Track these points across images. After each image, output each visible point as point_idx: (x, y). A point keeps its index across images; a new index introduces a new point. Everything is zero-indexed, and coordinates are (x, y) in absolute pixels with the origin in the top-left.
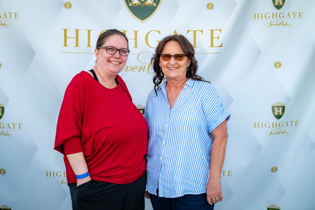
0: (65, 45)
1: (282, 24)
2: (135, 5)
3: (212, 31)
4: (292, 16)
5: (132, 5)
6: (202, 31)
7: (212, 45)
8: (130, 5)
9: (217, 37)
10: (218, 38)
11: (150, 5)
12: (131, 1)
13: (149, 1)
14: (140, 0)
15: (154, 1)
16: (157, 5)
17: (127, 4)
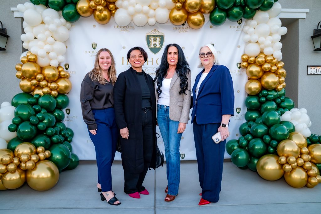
0: (123, 64)
2: (152, 47)
8: (150, 47)
11: (158, 48)
12: (150, 46)
13: (158, 46)
14: (154, 46)
15: (160, 46)
16: (161, 47)
17: (149, 47)
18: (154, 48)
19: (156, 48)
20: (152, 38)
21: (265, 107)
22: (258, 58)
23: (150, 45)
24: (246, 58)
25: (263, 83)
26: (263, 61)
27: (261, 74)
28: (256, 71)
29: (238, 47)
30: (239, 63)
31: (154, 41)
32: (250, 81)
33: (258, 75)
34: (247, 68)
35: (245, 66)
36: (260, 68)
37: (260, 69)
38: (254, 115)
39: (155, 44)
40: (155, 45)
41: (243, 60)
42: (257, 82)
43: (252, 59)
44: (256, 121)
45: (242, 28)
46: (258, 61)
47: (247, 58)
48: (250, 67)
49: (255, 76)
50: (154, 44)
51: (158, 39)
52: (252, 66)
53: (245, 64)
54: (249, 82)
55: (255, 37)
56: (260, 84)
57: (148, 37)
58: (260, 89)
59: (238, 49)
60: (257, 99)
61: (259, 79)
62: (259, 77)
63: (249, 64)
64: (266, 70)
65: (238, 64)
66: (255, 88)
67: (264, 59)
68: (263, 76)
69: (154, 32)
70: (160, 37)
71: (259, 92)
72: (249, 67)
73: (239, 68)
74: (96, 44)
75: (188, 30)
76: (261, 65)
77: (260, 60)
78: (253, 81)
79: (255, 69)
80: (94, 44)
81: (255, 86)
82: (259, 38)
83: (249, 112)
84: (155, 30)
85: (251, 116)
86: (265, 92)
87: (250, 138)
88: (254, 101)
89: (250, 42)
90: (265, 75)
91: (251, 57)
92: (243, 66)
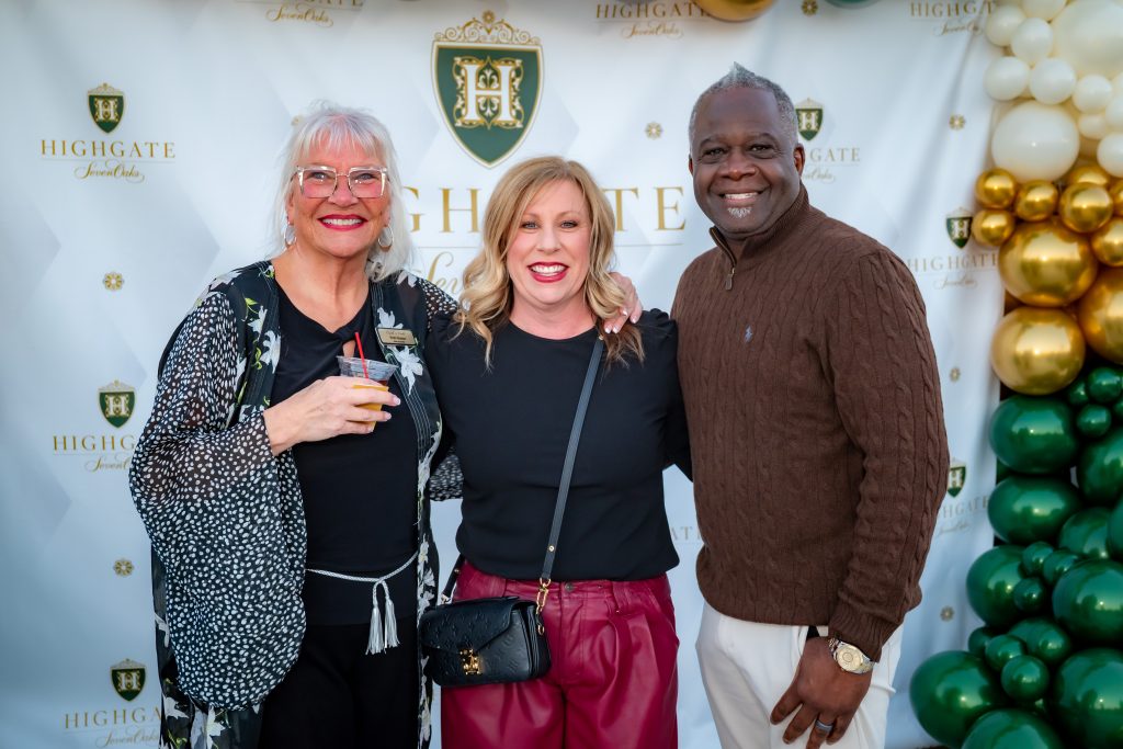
1: (816, 174)
2: (471, 124)
3: (660, 192)
4: (837, 155)
5: (463, 124)
6: (635, 191)
7: (662, 226)
8: (459, 124)
9: (673, 205)
10: (676, 208)
11: (507, 125)
12: (459, 114)
13: (506, 116)
14: (481, 113)
15: (518, 116)
16: (525, 124)
17: (452, 122)
18: (481, 128)
19: (497, 128)
20: (471, 69)
21: (1108, 460)
22: (1075, 194)
23: (459, 111)
24: (1005, 192)
25: (1095, 328)
26: (1100, 213)
27: (1084, 281)
28: (1060, 265)
29: (952, 122)
30: (961, 215)
31: (481, 85)
32: (1019, 320)
33: (1068, 287)
34: (1003, 244)
35: (995, 234)
36: (1084, 248)
37: (1083, 255)
38: (1043, 506)
39: (488, 103)
40: (489, 112)
41: (985, 200)
42: (1059, 326)
43: (1040, 196)
44: (1064, 541)
45: (972, 16)
46: (1077, 212)
47: (1012, 193)
48: (1027, 241)
49: (1053, 289)
50: (482, 100)
51: (506, 71)
52: (1035, 236)
53: (995, 222)
54: (1018, 327)
55: (1057, 75)
56: (1078, 334)
57: (447, 61)
58: (1079, 359)
59: (954, 136)
60: (1060, 415)
61: (1073, 309)
62: (1073, 297)
63: (1021, 224)
64: (1118, 258)
65: (956, 224)
66: (1051, 358)
67: (1104, 201)
68: (1096, 293)
69: (483, 32)
70: (518, 62)
71: (1070, 382)
72: (1019, 240)
73: (961, 243)
74: (120, 101)
75: (679, 23)
76: (1086, 232)
77: (1084, 203)
78: (1036, 319)
79: (1050, 252)
80: (106, 98)
81: (1048, 344)
82: (1079, 78)
83: (1013, 490)
84: (488, 16)
85: (1027, 511)
86: (1106, 380)
87: (1055, 643)
88: (1045, 426)
89: (1024, 99)
90: (1104, 288)
91: (1033, 186)
92: (986, 232)
